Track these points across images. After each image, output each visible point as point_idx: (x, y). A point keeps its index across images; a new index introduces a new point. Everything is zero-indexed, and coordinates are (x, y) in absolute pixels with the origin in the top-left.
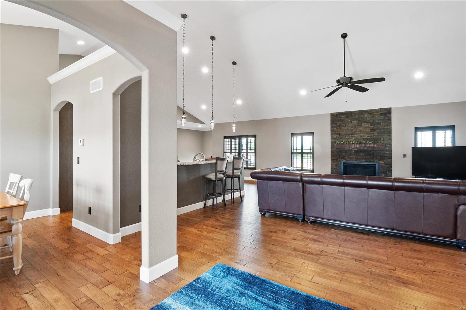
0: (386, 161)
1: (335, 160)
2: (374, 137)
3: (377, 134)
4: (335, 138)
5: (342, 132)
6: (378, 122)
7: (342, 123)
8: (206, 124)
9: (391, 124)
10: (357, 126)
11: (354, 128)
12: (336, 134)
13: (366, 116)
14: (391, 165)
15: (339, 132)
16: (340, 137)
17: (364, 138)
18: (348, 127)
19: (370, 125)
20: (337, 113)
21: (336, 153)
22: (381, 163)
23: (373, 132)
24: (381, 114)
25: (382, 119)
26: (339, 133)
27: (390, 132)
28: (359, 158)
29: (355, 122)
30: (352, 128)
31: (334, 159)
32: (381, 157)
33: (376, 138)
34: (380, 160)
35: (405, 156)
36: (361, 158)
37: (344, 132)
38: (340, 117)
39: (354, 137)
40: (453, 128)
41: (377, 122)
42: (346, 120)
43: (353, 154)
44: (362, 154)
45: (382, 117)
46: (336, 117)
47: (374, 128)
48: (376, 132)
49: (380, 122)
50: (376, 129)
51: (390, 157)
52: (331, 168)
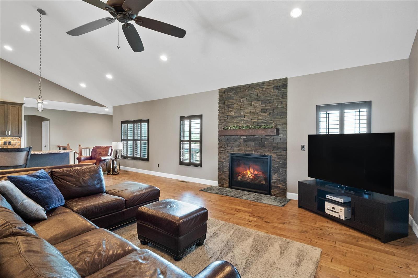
0: (280, 154)
1: (223, 150)
2: (266, 120)
3: (269, 115)
4: (222, 123)
5: (230, 114)
6: (270, 100)
7: (231, 102)
8: (106, 107)
9: (286, 101)
10: (246, 106)
11: (243, 108)
12: (224, 116)
13: (257, 91)
14: (286, 159)
15: (227, 114)
16: (228, 120)
17: (254, 122)
18: (237, 106)
19: (261, 104)
20: (225, 88)
21: (223, 142)
22: (274, 156)
23: (264, 114)
24: (275, 88)
25: (275, 95)
26: (228, 116)
27: (285, 113)
28: (248, 149)
29: (245, 100)
30: (241, 109)
31: (221, 150)
32: (274, 148)
33: (268, 122)
34: (273, 153)
35: (303, 147)
36: (250, 149)
37: (232, 114)
38: (228, 94)
39: (243, 120)
40: (368, 104)
41: (269, 98)
42: (235, 97)
43: (241, 143)
44: (252, 143)
45: (275, 92)
46: (224, 95)
47: (266, 108)
48: (268, 113)
49: (273, 98)
50: (268, 109)
51: (285, 149)
52: (219, 162)
